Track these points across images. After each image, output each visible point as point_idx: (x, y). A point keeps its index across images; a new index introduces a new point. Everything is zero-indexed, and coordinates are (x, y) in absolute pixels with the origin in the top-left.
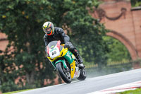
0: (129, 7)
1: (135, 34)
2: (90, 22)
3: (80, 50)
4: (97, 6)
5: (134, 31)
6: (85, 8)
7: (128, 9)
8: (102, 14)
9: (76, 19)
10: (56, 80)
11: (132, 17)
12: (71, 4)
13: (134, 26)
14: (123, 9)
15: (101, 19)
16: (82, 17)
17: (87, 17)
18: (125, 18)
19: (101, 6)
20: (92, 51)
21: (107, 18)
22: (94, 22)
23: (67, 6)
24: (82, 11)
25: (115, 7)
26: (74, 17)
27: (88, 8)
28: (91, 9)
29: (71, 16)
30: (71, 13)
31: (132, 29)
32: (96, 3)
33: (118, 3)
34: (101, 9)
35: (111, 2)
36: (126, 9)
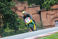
0: (27, 6)
2: (11, 12)
4: (14, 6)
6: (9, 7)
7: (27, 7)
8: (16, 9)
9: (6, 11)
11: (29, 11)
12: (3, 5)
14: (25, 7)
15: (16, 11)
16: (8, 10)
17: (10, 10)
18: (26, 11)
19: (16, 6)
20: (12, 25)
21: (19, 11)
22: (13, 12)
23: (2, 6)
24: (8, 8)
26: (5, 10)
28: (12, 7)
30: (3, 9)
32: (14, 5)
33: (23, 5)
34: (16, 7)
35: (20, 4)
36: (26, 7)
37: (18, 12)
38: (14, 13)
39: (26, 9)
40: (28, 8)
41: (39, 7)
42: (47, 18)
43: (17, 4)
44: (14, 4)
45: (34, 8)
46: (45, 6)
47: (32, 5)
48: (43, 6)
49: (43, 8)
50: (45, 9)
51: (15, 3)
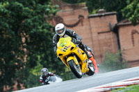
0: (86, 14)
1: (92, 41)
2: (48, 29)
3: (39, 57)
4: (54, 14)
5: (92, 38)
6: (42, 15)
7: (86, 17)
9: (34, 26)
10: (15, 86)
12: (29, 12)
13: (91, 33)
14: (80, 16)
16: (40, 25)
17: (44, 24)
18: (82, 25)
19: (59, 13)
22: (52, 29)
23: (26, 14)
24: (40, 19)
25: (73, 14)
26: (32, 24)
27: (45, 16)
28: (49, 17)
29: (29, 23)
30: (29, 21)
31: (90, 36)
32: (54, 11)
33: (75, 11)
34: (59, 17)
35: (68, 10)
36: (83, 17)
38: (54, 30)
39: (84, 20)
40: (89, 17)
41: (115, 16)
42: (133, 43)
43: (60, 8)
44: (55, 8)
45: (102, 18)
46: (129, 13)
47: (97, 13)
48: (123, 15)
49: (125, 18)
50: (128, 21)
51: (57, 6)
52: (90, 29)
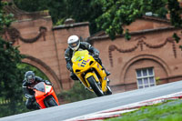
0: (49, 26)
1: (58, 60)
4: (8, 25)
5: (57, 56)
7: (49, 29)
8: (15, 35)
11: (55, 39)
13: (56, 50)
14: (42, 28)
15: (14, 42)
18: (45, 40)
19: (14, 24)
20: (3, 83)
21: (22, 40)
22: (5, 45)
25: (32, 25)
31: (55, 52)
32: (7, 21)
33: (36, 21)
34: (14, 29)
36: (45, 29)
37: (21, 42)
38: (8, 46)
39: (47, 33)
40: (53, 30)
41: (87, 27)
42: (112, 63)
43: (16, 17)
44: (9, 18)
45: (71, 30)
46: (105, 24)
47: (63, 23)
48: (98, 26)
49: (100, 29)
50: (104, 34)
51: (12, 15)
52: (55, 45)
